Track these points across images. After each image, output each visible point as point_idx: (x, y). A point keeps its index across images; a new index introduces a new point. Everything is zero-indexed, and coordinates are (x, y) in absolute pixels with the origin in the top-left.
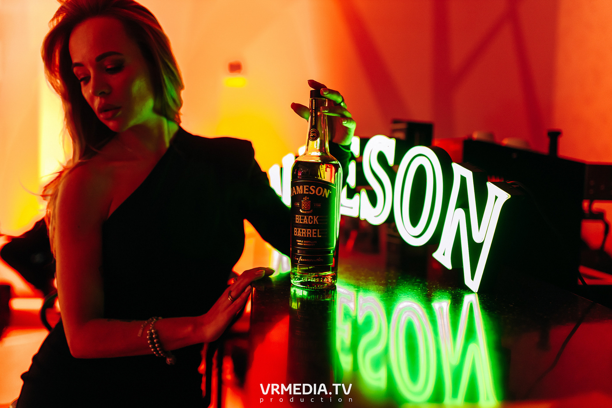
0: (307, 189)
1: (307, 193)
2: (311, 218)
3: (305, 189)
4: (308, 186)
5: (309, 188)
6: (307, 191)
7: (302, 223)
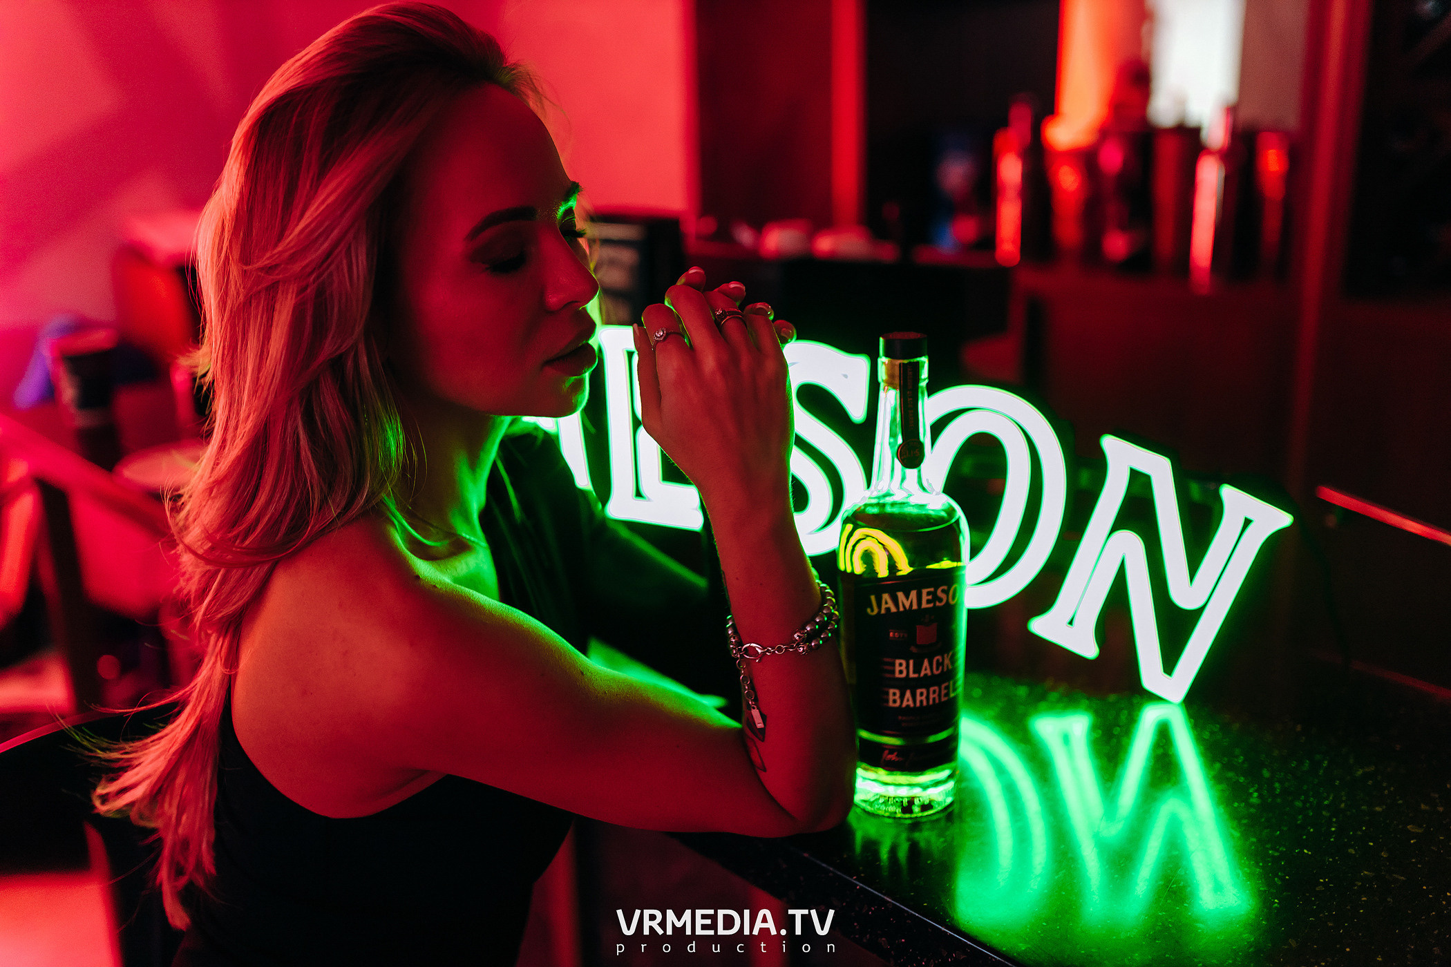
0: (930, 597)
1: (931, 605)
2: (938, 660)
3: (925, 598)
4: (932, 589)
5: (934, 594)
6: (928, 602)
7: (916, 676)
